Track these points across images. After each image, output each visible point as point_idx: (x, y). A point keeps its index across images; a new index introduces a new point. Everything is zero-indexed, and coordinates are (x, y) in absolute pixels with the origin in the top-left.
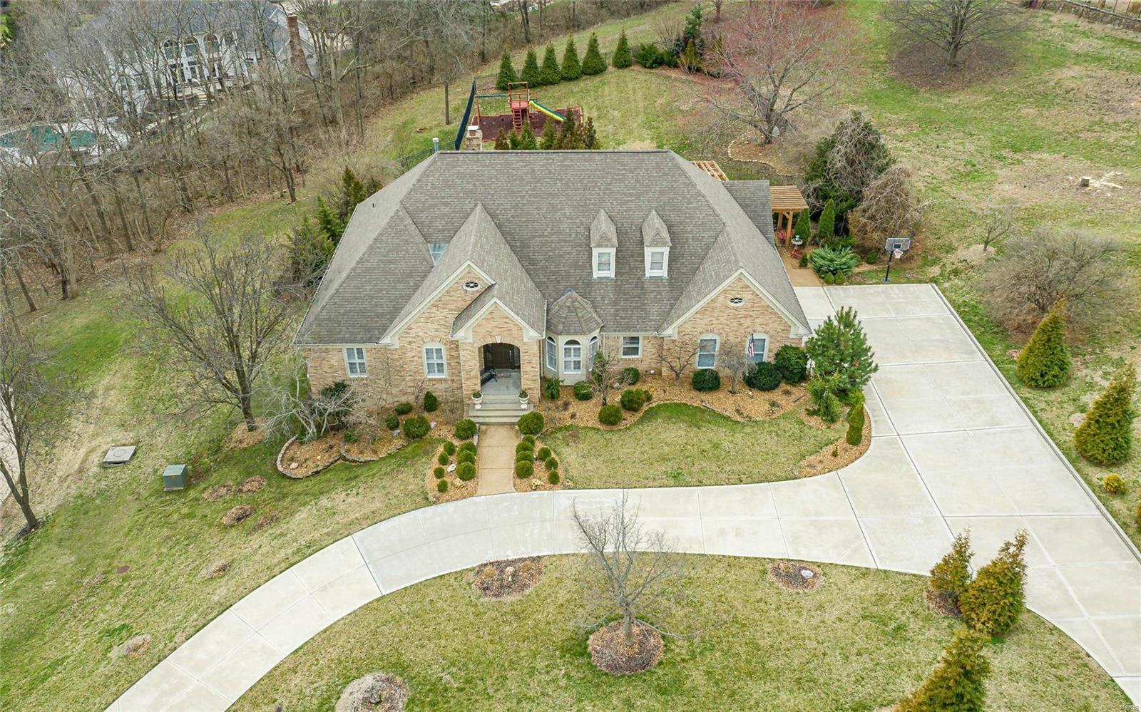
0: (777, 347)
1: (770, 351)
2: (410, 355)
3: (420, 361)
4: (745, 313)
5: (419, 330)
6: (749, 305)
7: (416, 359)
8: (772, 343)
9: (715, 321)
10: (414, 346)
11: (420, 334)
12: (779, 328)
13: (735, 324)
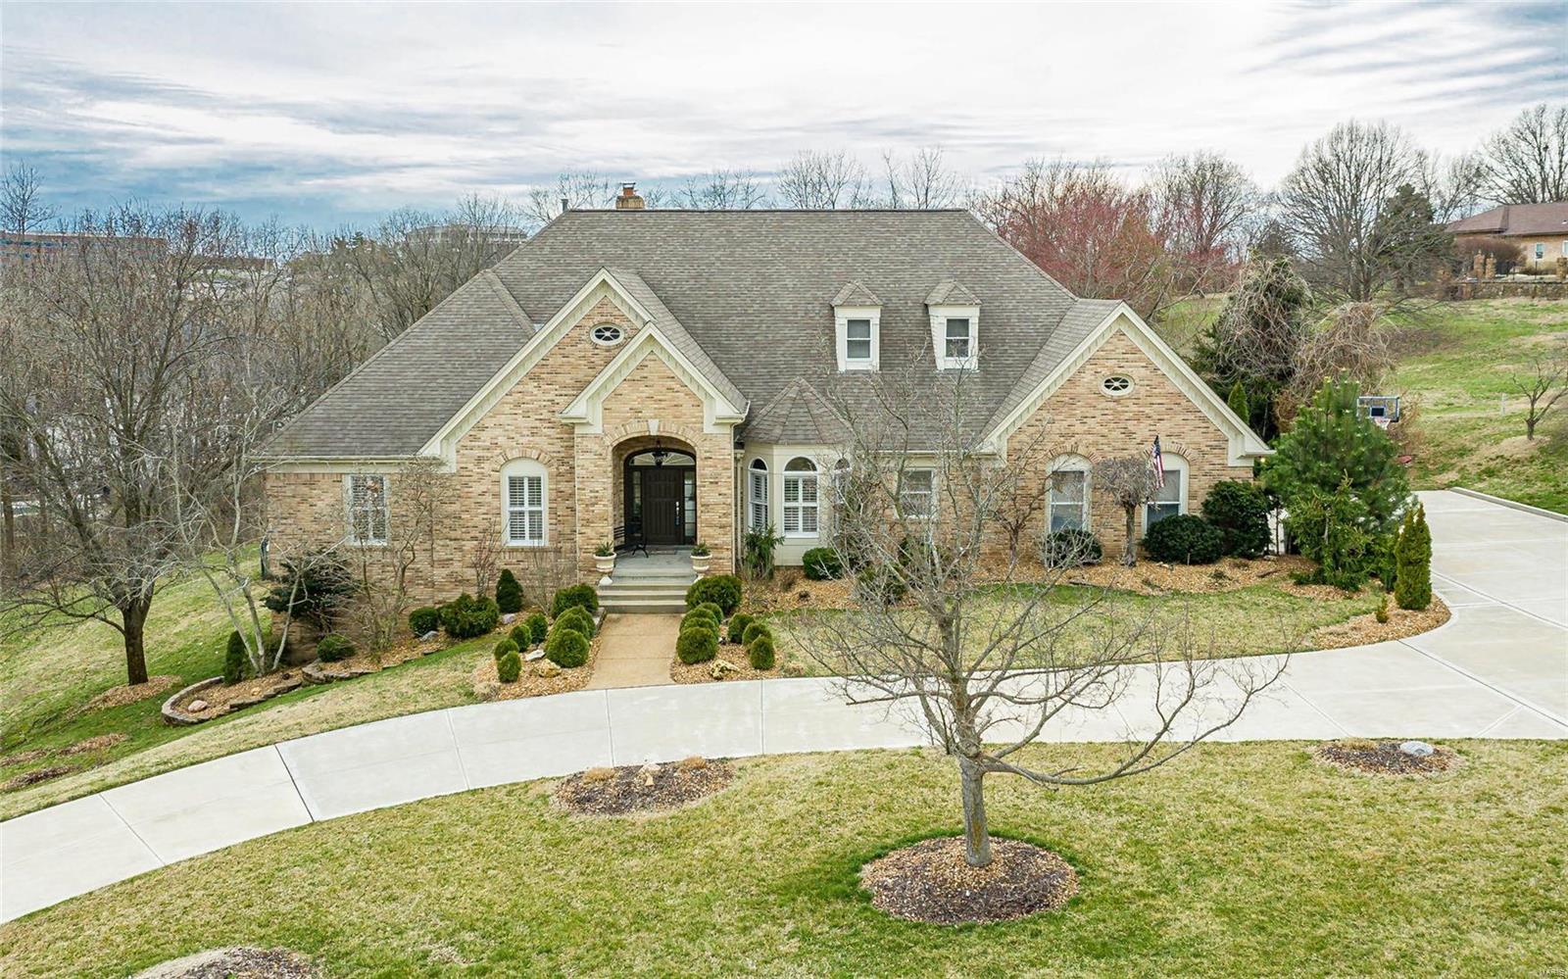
0: (1204, 486)
1: (1192, 496)
2: (477, 488)
3: (495, 503)
4: (1135, 408)
5: (498, 431)
6: (1143, 391)
7: (488, 498)
8: (1195, 477)
9: (1078, 428)
10: (487, 466)
11: (501, 440)
12: (1204, 443)
13: (1117, 434)
